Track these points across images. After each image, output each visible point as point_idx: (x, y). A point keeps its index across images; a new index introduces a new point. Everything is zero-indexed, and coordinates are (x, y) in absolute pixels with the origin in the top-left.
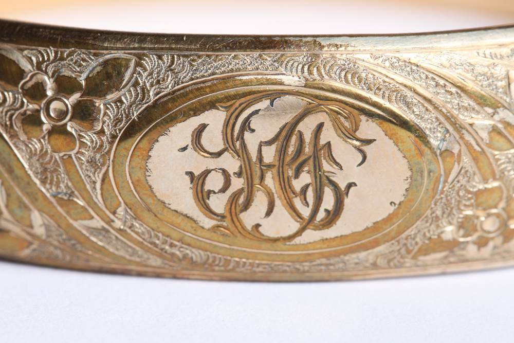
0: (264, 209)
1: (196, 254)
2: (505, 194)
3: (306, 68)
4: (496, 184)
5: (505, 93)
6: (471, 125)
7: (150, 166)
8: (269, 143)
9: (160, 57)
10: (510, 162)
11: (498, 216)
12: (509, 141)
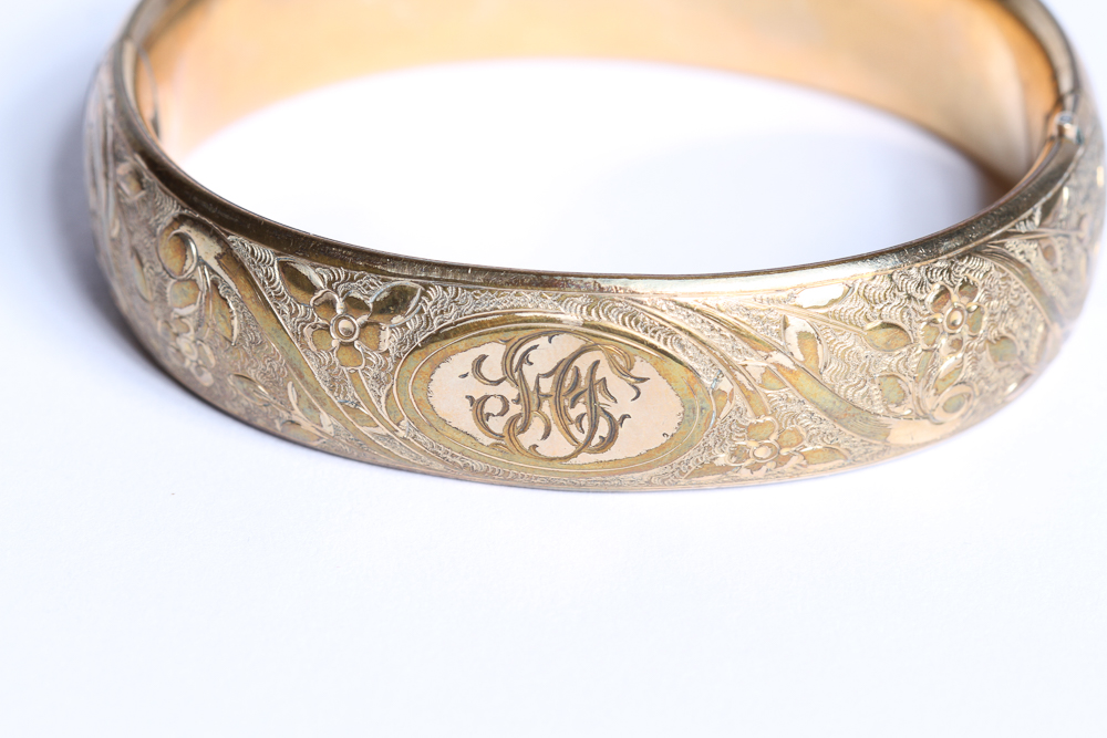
0: (542, 433)
1: (477, 465)
2: (777, 428)
3: (585, 308)
4: (769, 419)
5: (780, 338)
6: (744, 366)
7: (431, 388)
8: (547, 375)
9: (445, 289)
10: (782, 399)
11: (770, 446)
12: (782, 382)
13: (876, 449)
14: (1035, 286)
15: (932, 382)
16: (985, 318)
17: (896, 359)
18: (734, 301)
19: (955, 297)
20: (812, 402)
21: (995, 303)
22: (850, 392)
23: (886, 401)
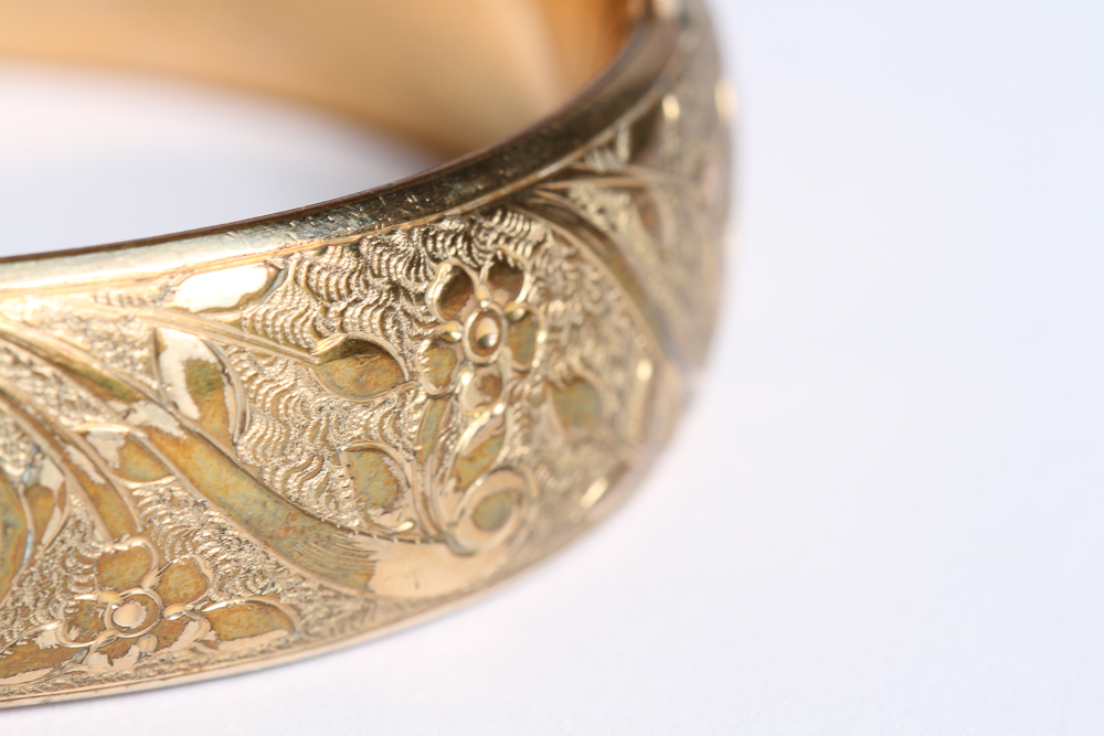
2: (155, 563)
4: (138, 543)
5: (149, 372)
6: (84, 435)
10: (162, 500)
11: (144, 600)
12: (160, 463)
13: (349, 607)
14: (629, 278)
15: (448, 463)
16: (542, 336)
17: (379, 413)
18: (55, 306)
19: (483, 292)
20: (221, 505)
21: (557, 306)
22: (293, 483)
23: (363, 501)
